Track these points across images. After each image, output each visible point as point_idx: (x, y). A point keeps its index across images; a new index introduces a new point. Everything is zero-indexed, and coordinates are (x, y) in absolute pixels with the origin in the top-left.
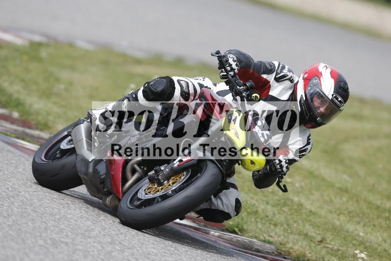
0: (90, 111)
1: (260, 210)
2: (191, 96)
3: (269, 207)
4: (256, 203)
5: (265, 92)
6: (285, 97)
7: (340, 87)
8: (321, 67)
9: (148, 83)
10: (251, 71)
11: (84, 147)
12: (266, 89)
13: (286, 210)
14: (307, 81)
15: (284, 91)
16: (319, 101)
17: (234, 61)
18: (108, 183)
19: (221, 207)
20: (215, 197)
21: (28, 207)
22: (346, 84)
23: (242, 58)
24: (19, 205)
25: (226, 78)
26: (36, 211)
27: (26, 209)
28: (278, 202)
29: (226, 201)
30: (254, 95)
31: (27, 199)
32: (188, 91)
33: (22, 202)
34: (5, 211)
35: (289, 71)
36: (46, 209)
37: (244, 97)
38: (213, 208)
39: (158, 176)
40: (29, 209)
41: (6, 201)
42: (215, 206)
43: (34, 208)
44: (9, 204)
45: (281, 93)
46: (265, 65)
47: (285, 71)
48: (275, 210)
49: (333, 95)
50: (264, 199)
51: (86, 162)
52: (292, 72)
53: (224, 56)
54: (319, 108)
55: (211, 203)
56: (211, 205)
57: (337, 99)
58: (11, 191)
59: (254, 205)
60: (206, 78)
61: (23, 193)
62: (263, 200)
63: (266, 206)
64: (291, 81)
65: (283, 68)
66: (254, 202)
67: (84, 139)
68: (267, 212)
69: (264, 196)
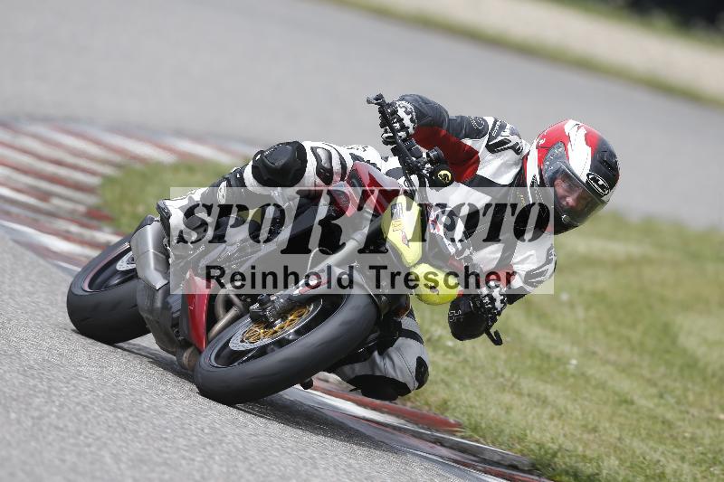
0: (161, 203)
1: (668, 471)
2: (335, 176)
3: (686, 466)
4: (662, 459)
5: (469, 171)
6: (506, 179)
7: (603, 162)
8: (569, 127)
9: (261, 152)
10: (444, 132)
11: (149, 265)
12: (472, 165)
13: (716, 472)
14: (544, 150)
15: (503, 169)
16: (564, 185)
17: (408, 113)
18: (184, 325)
19: (391, 373)
20: (380, 354)
21: (239, 464)
22: (613, 155)
23: (425, 109)
24: (222, 460)
25: (391, 143)
26: (254, 472)
27: (236, 466)
28: (701, 456)
29: (399, 361)
30: (442, 173)
31: (238, 450)
32: (329, 167)
33: (229, 455)
34: (198, 471)
35: (513, 133)
36: (274, 467)
37: (424, 176)
38: (378, 374)
39: (264, 310)
40: (242, 468)
41: (200, 452)
42: (381, 371)
43: (251, 465)
44: (203, 457)
45: (499, 172)
46: (469, 123)
47: (506, 134)
48: (697, 471)
49: (588, 175)
50: (676, 450)
51: (151, 290)
52: (518, 135)
53: (389, 105)
54: (565, 197)
55: (374, 363)
56: (373, 369)
57: (596, 181)
58: (208, 434)
59: (659, 461)
60: (370, 147)
61: (230, 437)
62: (674, 454)
63: (680, 463)
64: (517, 150)
65: (502, 127)
66: (656, 456)
67: (151, 250)
68: (681, 475)
69: (676, 446)
